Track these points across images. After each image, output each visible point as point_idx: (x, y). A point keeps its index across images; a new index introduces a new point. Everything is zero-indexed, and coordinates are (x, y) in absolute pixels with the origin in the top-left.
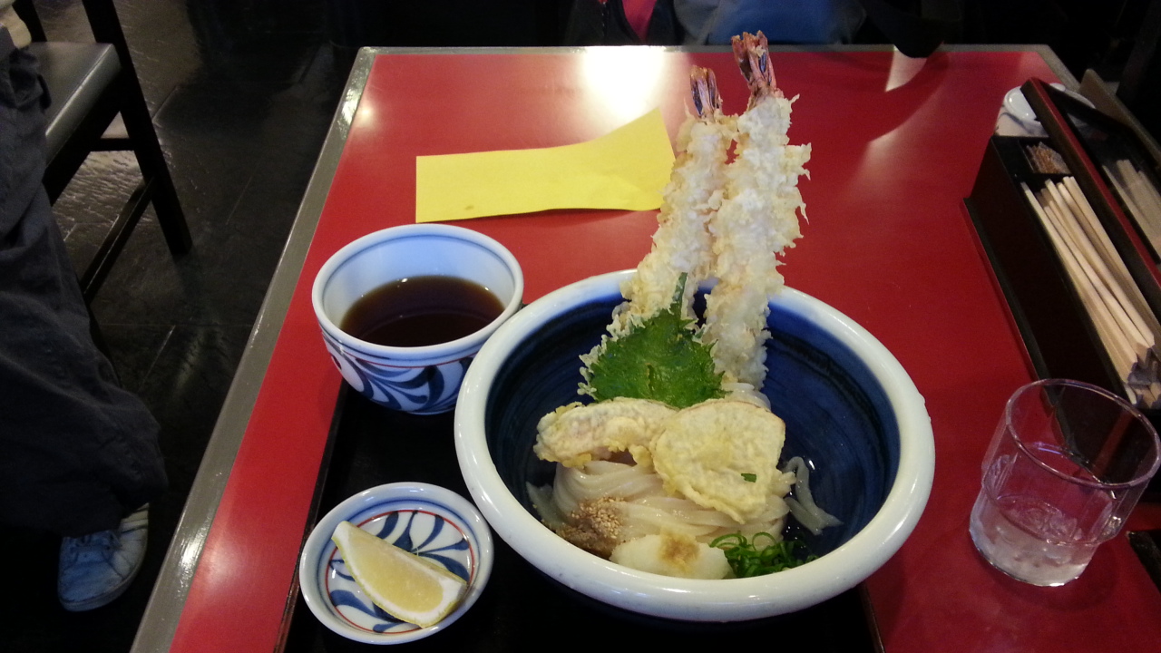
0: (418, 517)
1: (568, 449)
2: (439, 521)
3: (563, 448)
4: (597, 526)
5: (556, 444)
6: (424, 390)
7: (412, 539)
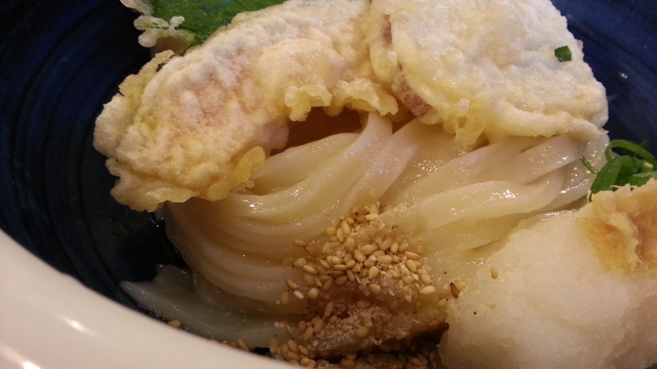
1: (204, 158)
3: (190, 162)
4: (376, 287)
5: (169, 159)
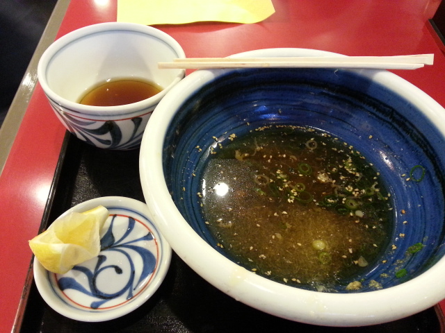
0: (117, 219)
2: (132, 221)
6: (108, 136)
7: (114, 235)
